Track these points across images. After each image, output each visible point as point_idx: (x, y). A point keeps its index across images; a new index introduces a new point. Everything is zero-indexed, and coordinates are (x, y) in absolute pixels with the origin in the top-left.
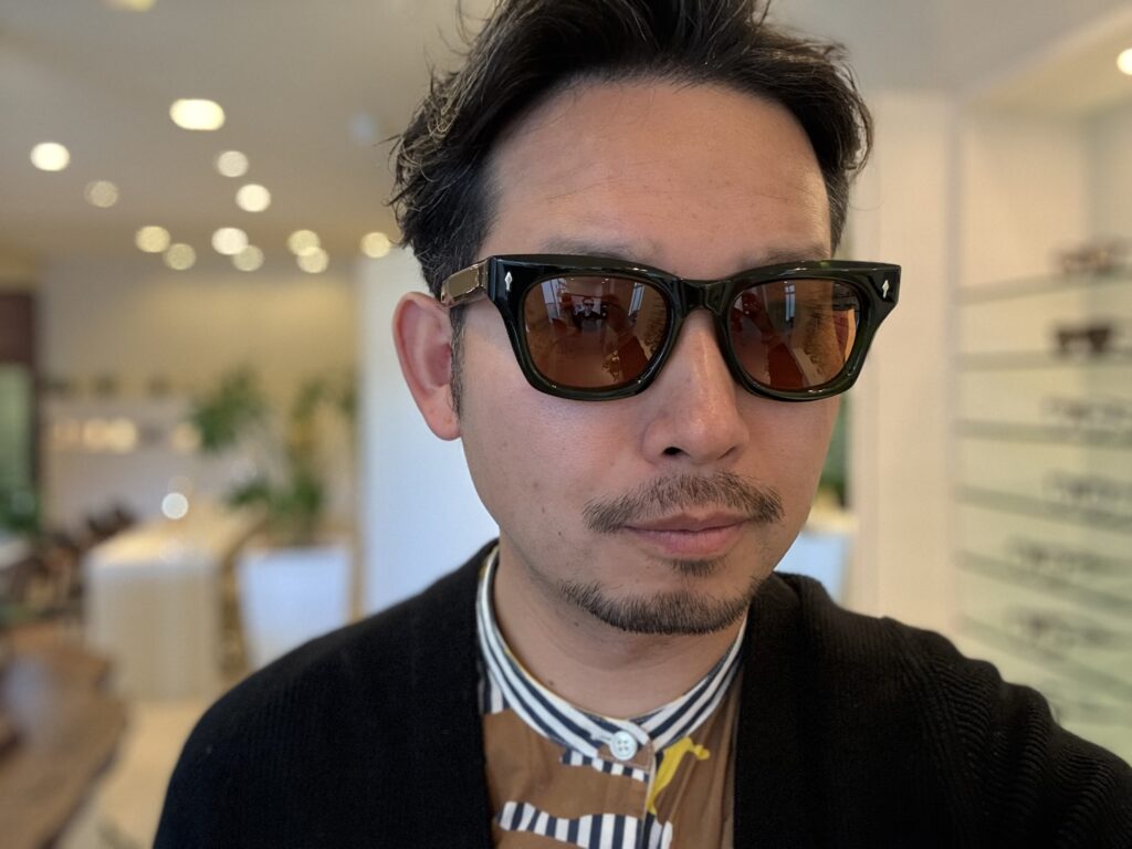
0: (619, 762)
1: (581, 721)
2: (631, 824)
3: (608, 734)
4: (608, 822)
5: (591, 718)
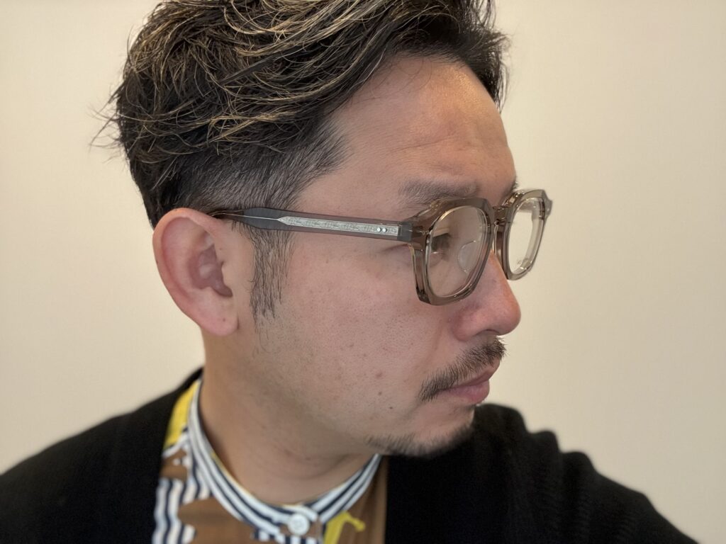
0: (297, 535)
1: (264, 507)
3: (286, 517)
5: (271, 506)
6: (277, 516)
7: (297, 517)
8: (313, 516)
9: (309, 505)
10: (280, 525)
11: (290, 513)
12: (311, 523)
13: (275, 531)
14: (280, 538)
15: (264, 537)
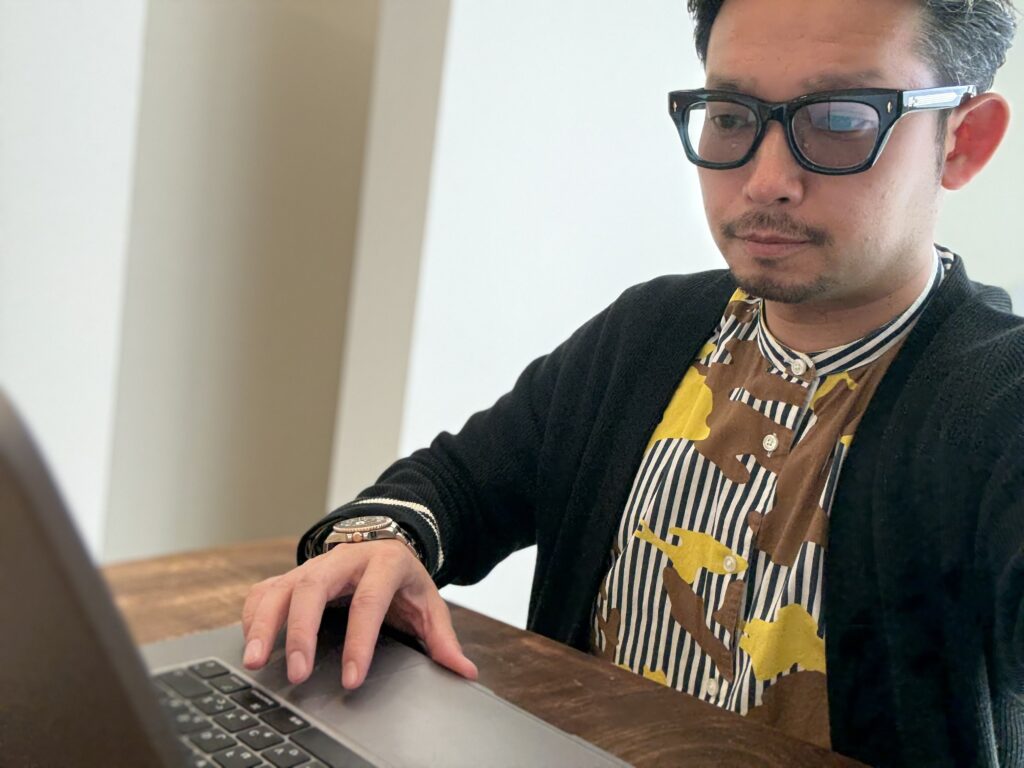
0: (796, 376)
1: (779, 349)
2: (795, 409)
3: (792, 360)
4: (781, 406)
5: (784, 349)
6: (787, 358)
7: (798, 361)
8: (811, 365)
9: (811, 356)
10: (787, 365)
11: (795, 357)
12: (808, 368)
13: (782, 369)
14: (785, 376)
15: (774, 371)
